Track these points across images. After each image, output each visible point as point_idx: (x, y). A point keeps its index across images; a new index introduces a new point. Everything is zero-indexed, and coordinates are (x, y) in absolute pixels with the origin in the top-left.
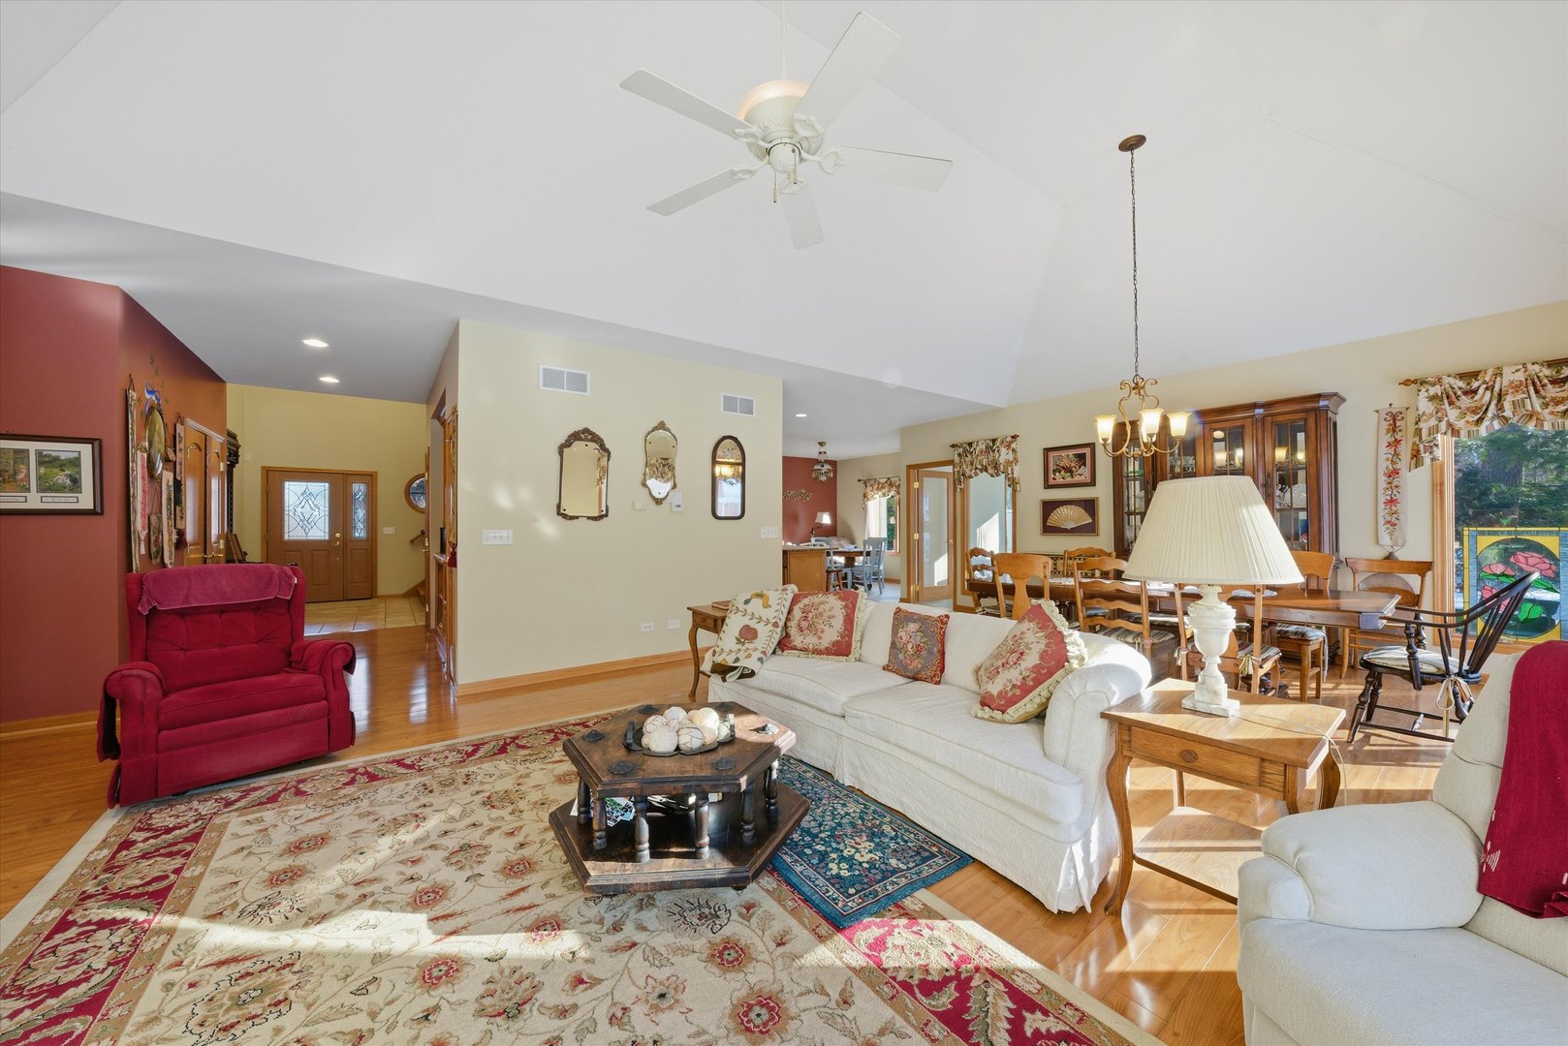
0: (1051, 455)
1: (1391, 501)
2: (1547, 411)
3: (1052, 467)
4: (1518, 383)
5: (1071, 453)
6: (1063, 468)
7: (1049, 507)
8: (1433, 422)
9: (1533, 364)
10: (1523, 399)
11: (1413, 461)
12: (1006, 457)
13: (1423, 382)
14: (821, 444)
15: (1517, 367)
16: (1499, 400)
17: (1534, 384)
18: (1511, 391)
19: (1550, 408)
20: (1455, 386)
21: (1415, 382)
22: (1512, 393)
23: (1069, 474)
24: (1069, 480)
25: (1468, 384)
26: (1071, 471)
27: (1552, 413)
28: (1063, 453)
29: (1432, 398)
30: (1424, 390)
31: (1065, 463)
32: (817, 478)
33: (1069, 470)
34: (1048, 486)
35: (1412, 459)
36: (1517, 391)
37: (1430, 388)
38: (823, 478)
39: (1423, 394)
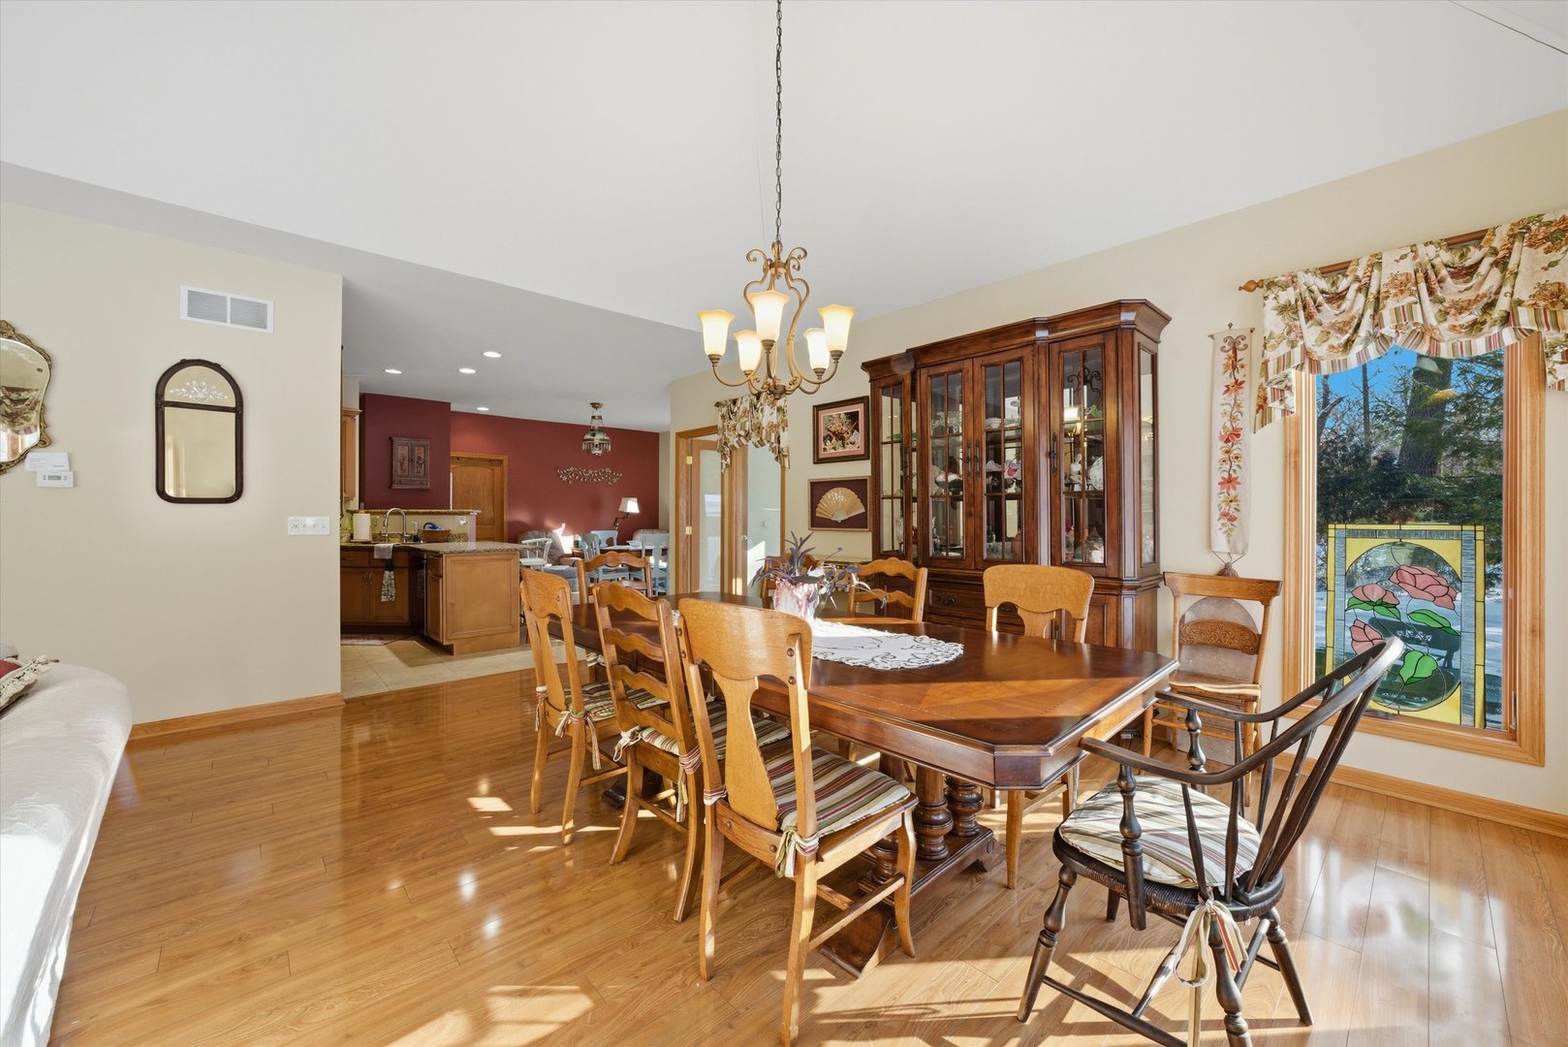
0: (823, 414)
1: (1230, 481)
2: (1446, 325)
3: (822, 433)
4: (1404, 278)
5: (843, 411)
6: (834, 433)
7: (818, 489)
8: (1283, 349)
9: (1426, 244)
10: (1410, 306)
11: (1259, 416)
12: (770, 419)
13: (1271, 284)
14: (595, 406)
15: (1404, 252)
16: (1376, 310)
17: (1427, 279)
18: (1393, 291)
19: (1451, 320)
20: (1314, 288)
21: (1259, 285)
22: (1395, 295)
23: (840, 442)
24: (840, 451)
25: (1334, 283)
26: (842, 439)
27: (1453, 328)
28: (834, 412)
29: (1283, 309)
30: (1272, 296)
31: (836, 427)
32: (589, 451)
33: (840, 437)
34: (818, 460)
35: (1257, 412)
36: (1402, 291)
37: (1281, 293)
38: (597, 452)
39: (1271, 303)
